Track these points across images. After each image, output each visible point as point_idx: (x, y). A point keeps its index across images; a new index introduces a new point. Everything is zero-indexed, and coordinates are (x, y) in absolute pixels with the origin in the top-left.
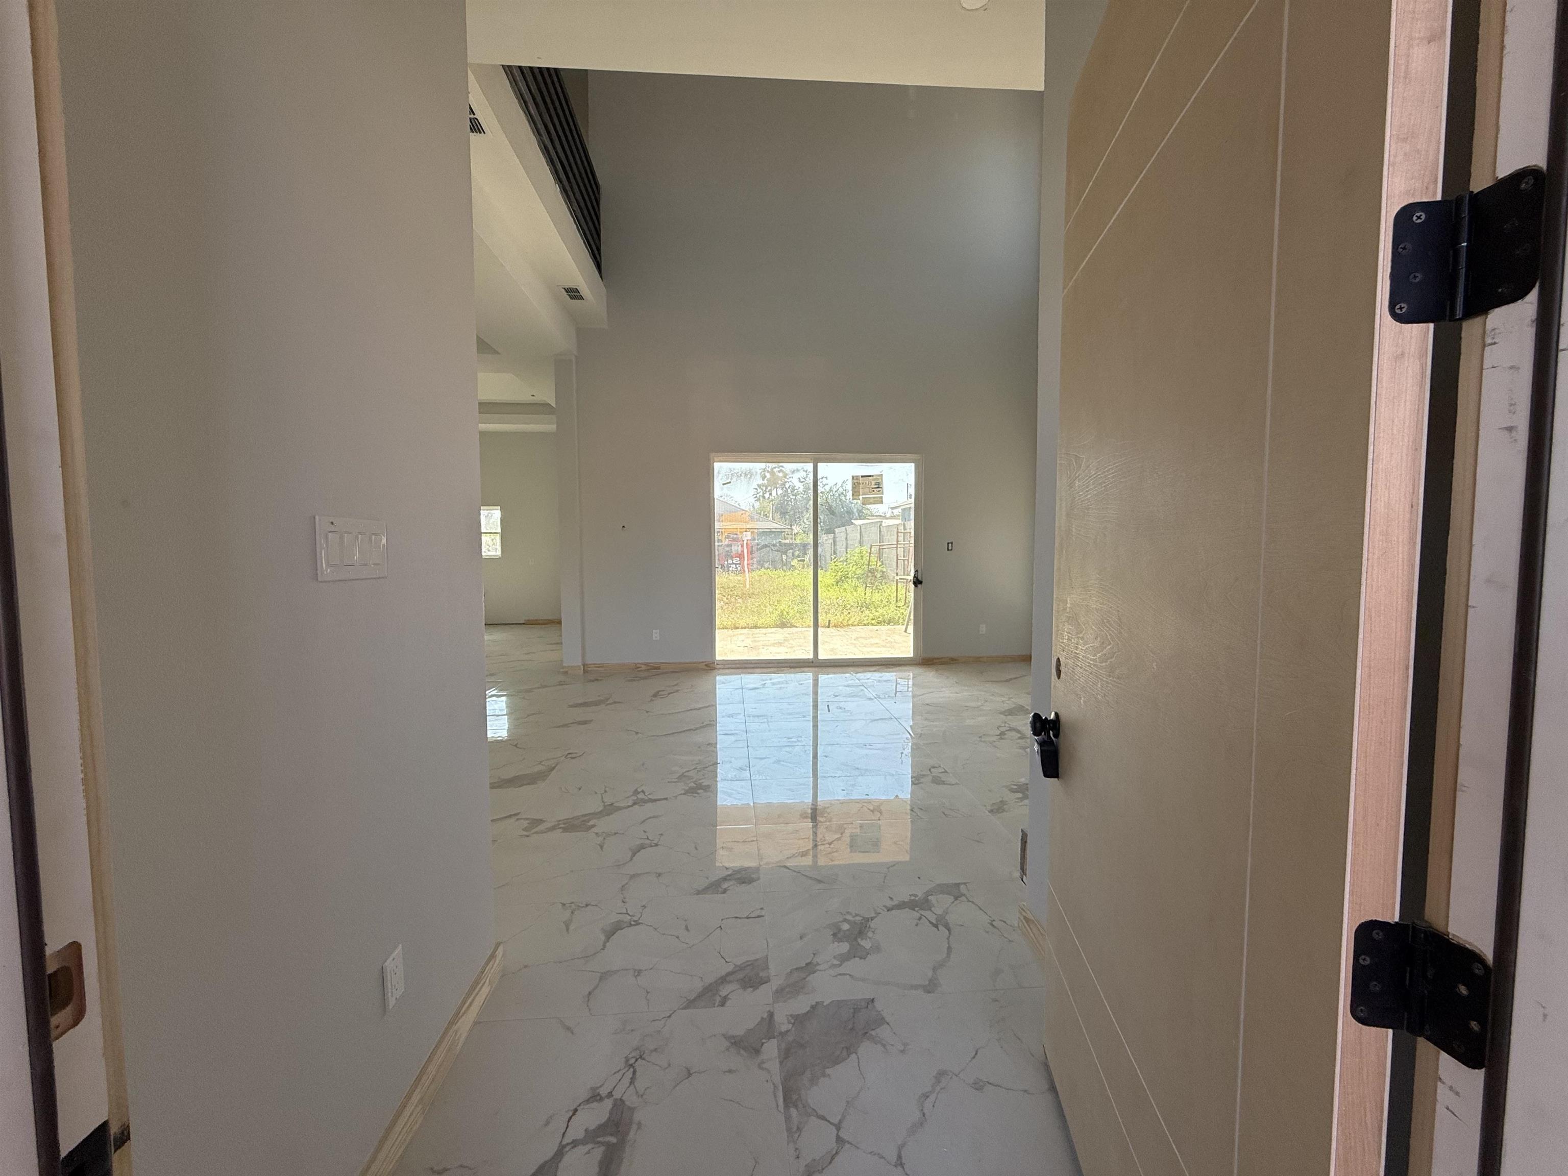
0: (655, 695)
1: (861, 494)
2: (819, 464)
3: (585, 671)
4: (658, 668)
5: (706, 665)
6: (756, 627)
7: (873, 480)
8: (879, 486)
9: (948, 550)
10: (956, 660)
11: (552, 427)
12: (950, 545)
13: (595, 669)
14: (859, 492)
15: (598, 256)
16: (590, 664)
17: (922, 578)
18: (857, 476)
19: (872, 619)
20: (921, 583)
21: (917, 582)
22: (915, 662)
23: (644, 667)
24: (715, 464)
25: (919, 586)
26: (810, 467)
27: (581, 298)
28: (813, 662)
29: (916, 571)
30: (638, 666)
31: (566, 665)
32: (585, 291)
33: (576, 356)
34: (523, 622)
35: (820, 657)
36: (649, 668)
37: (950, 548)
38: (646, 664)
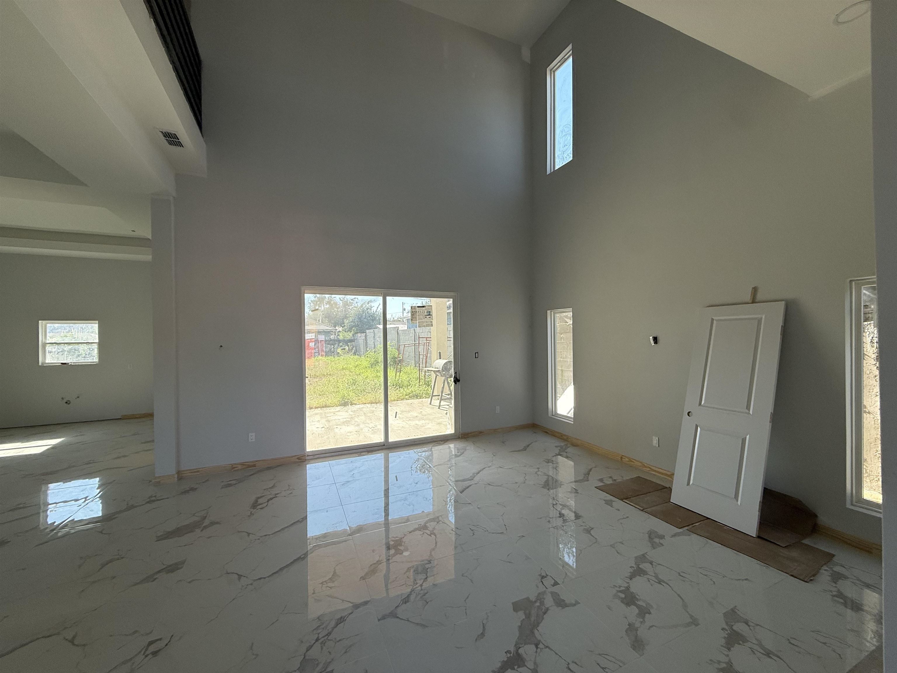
0: (255, 505)
1: (417, 320)
2: (387, 298)
3: (180, 478)
4: (254, 466)
5: (298, 459)
6: (326, 406)
7: (425, 309)
8: (429, 314)
9: (476, 358)
10: (483, 432)
11: (149, 258)
12: (477, 354)
13: (190, 474)
14: (416, 318)
15: (199, 117)
16: (184, 471)
17: (459, 378)
18: (415, 307)
19: (406, 395)
20: (459, 381)
21: (456, 381)
22: (455, 437)
23: (240, 467)
24: (305, 295)
25: (457, 383)
26: (380, 299)
27: (180, 144)
28: (384, 445)
29: (456, 373)
30: (234, 466)
31: (158, 476)
32: (184, 135)
33: (174, 197)
34: (119, 417)
35: (390, 440)
36: (244, 467)
37: (477, 356)
38: (242, 464)
